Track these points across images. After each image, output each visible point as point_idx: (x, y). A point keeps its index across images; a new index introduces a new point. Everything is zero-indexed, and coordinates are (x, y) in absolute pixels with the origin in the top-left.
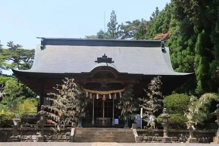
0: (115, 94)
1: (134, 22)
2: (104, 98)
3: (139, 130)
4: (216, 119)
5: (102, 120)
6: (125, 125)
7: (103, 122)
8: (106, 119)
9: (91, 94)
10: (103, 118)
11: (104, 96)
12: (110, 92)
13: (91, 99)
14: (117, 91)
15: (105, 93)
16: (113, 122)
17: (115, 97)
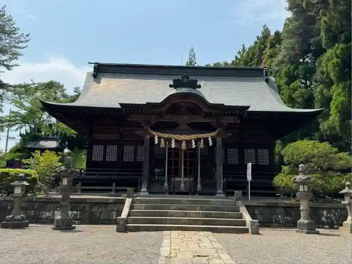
0: (202, 140)
2: (184, 146)
5: (180, 182)
6: (217, 190)
7: (182, 185)
8: (187, 179)
9: (162, 140)
10: (182, 179)
11: (184, 143)
12: (193, 137)
13: (162, 148)
14: (204, 135)
15: (186, 139)
16: (199, 186)
17: (202, 145)
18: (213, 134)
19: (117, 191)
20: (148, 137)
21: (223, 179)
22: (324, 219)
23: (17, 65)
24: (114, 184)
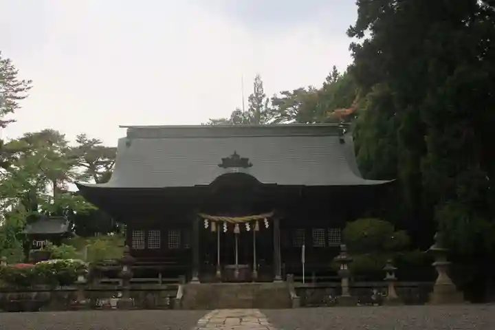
0: (257, 222)
1: (295, 92)
2: (237, 230)
3: (299, 285)
4: (434, 262)
5: (234, 269)
6: (275, 276)
7: (237, 273)
8: (242, 266)
9: (213, 224)
10: (236, 266)
11: (237, 226)
12: (246, 219)
13: (214, 232)
14: (260, 216)
15: (239, 221)
16: (255, 272)
17: (257, 228)
18: (270, 215)
19: (163, 282)
20: (197, 221)
21: (282, 265)
22: (373, 298)
23: (14, 121)
24: (160, 276)
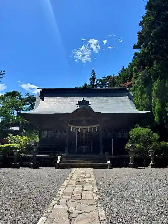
0: (93, 129)
1: (108, 77)
2: (84, 131)
3: (111, 156)
6: (100, 151)
7: (84, 149)
9: (74, 129)
10: (84, 146)
11: (84, 129)
12: (88, 127)
13: (74, 132)
14: (94, 126)
15: (85, 128)
16: (91, 150)
18: (98, 125)
19: (54, 153)
20: (68, 128)
21: (103, 146)
22: (144, 163)
24: (53, 150)
